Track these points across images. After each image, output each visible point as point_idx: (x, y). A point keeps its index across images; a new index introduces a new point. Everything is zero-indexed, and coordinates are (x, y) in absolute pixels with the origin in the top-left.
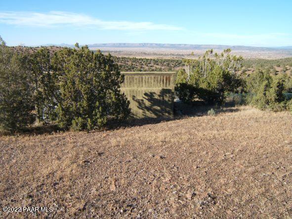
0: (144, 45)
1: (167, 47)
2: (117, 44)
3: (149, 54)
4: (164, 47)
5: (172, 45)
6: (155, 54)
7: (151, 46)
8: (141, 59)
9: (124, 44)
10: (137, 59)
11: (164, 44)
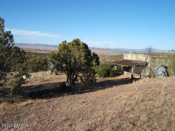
0: (38, 45)
1: (52, 47)
2: (20, 43)
3: (41, 51)
4: (50, 47)
5: (55, 45)
6: (45, 51)
7: (42, 45)
8: (40, 53)
9: (25, 44)
10: (38, 53)
11: (50, 45)
